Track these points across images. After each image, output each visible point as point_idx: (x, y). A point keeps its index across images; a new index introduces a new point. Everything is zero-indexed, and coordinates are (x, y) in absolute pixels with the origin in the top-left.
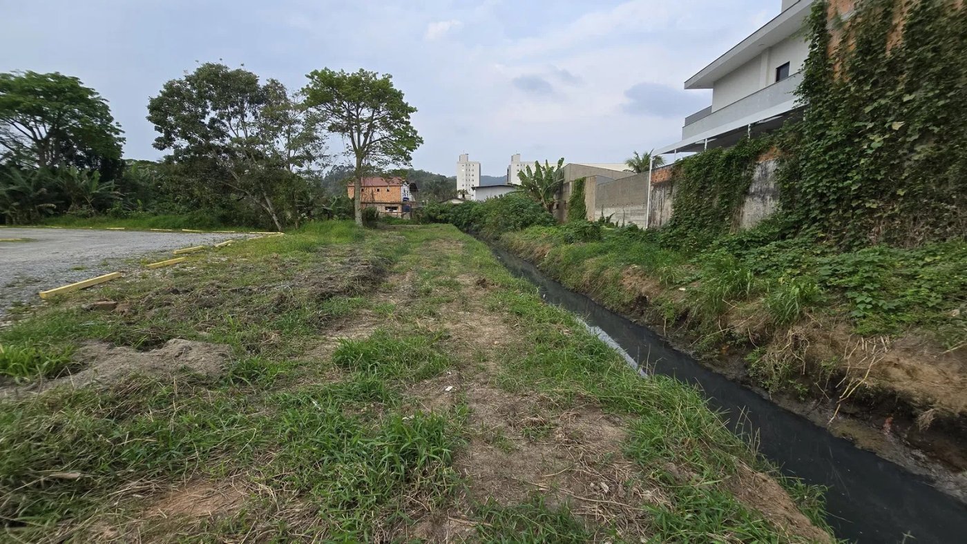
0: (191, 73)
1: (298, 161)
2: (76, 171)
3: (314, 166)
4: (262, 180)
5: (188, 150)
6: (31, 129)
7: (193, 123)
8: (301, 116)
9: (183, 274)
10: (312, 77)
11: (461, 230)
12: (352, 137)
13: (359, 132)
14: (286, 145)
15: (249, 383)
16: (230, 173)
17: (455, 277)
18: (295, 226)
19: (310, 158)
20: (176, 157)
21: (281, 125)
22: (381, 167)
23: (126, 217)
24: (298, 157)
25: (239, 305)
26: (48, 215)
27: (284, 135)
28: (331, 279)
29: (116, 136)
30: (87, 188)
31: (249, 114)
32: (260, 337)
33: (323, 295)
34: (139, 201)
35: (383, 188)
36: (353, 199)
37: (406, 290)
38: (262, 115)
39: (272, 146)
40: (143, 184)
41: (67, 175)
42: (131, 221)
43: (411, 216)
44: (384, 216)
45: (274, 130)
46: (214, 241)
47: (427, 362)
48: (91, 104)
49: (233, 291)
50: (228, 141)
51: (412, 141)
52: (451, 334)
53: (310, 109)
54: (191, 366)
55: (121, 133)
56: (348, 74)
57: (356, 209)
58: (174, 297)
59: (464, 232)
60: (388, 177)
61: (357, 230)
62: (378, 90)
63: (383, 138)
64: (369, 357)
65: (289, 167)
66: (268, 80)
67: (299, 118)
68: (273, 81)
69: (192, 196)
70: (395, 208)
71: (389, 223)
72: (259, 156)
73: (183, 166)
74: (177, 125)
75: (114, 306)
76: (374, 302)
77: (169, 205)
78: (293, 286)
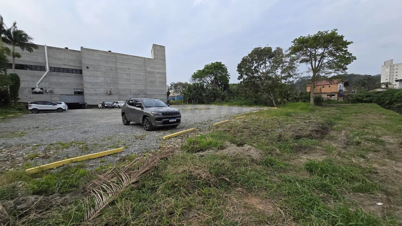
0: (250, 53)
1: (285, 78)
2: (218, 89)
3: (291, 79)
4: (270, 87)
5: (247, 79)
6: (211, 78)
7: (249, 70)
8: (288, 59)
9: (246, 122)
10: (294, 42)
11: (384, 107)
12: (311, 63)
13: (316, 60)
14: (281, 72)
15: (270, 166)
16: (259, 85)
17: (380, 137)
18: (282, 105)
19: (290, 76)
20: (243, 82)
21: (279, 64)
22: (327, 76)
23: (228, 102)
24: (285, 76)
25: (264, 136)
26: (212, 101)
27: (280, 68)
28: (300, 130)
29: (228, 77)
30: (220, 93)
31: (267, 62)
32: (273, 150)
33: (297, 136)
34: (232, 96)
35: (326, 86)
36: (310, 92)
37: (343, 140)
38: (272, 62)
39: (275, 73)
40: (233, 91)
41: (217, 90)
42: (230, 103)
43: (344, 99)
44: (326, 99)
45: (276, 67)
46: (253, 110)
47: (361, 183)
48: (223, 68)
49: (262, 130)
50: (259, 74)
51: (348, 59)
52: (379, 171)
53: (292, 55)
54: (251, 155)
55: (229, 76)
56: (312, 36)
57: (311, 97)
58: (244, 130)
59: (387, 108)
60: (331, 80)
61: (311, 107)
62: (328, 39)
63: (329, 61)
64: (323, 170)
65: (281, 81)
66: (276, 48)
67: (287, 60)
68: (278, 48)
69: (246, 94)
70: (333, 95)
71: (329, 103)
72: (270, 78)
73: (244, 84)
74: (244, 71)
75: (230, 131)
76: (323, 143)
77: (239, 97)
78: (284, 131)
